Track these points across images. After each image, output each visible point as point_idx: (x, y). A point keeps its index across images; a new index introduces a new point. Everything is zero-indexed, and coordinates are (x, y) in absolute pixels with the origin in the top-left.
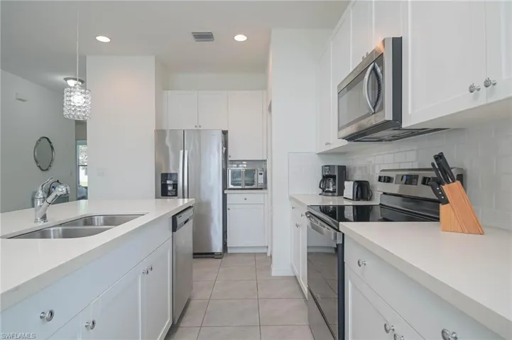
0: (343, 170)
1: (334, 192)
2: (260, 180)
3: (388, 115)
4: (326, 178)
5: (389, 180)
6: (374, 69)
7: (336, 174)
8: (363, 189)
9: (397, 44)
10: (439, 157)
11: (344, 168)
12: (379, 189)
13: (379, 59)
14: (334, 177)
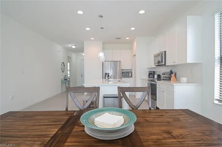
0: (154, 72)
1: (152, 77)
2: (130, 75)
3: (163, 63)
4: (150, 74)
5: (164, 74)
6: (161, 55)
7: (152, 73)
8: (159, 76)
9: (165, 52)
10: (171, 70)
11: (154, 71)
12: (162, 76)
13: (162, 54)
14: (152, 74)
